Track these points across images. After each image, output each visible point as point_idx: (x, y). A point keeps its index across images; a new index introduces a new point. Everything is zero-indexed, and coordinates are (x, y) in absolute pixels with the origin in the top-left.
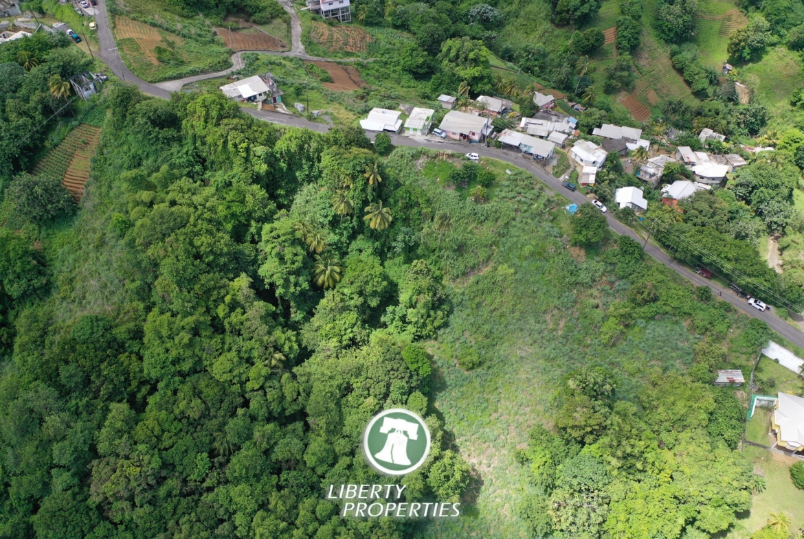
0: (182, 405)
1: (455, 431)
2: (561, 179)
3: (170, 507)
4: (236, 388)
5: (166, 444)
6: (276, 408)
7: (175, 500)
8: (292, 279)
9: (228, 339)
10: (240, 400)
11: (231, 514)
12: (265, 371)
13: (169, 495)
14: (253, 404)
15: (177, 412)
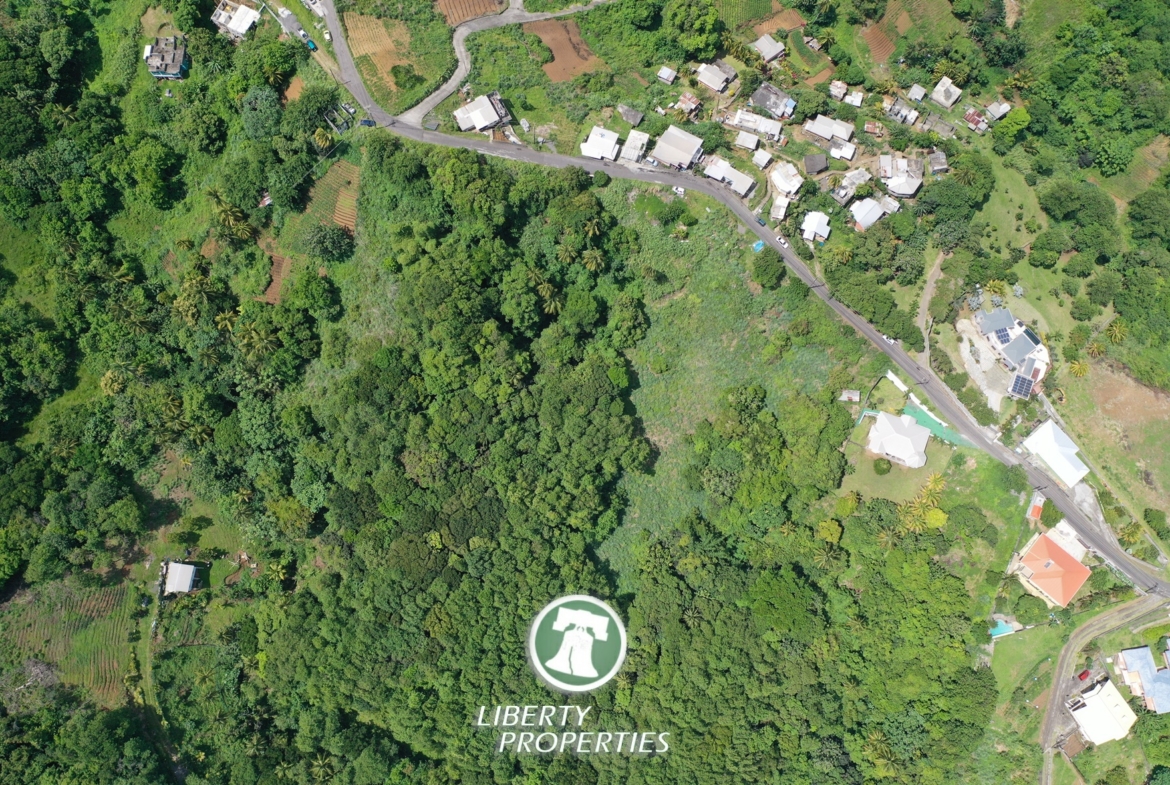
0: (456, 415)
1: (644, 417)
2: (755, 212)
3: (456, 480)
4: (490, 402)
5: (449, 441)
6: (518, 415)
7: (458, 475)
8: (526, 316)
9: (482, 367)
10: (493, 411)
11: (493, 484)
12: (510, 390)
13: (455, 472)
14: (503, 414)
15: (453, 420)
